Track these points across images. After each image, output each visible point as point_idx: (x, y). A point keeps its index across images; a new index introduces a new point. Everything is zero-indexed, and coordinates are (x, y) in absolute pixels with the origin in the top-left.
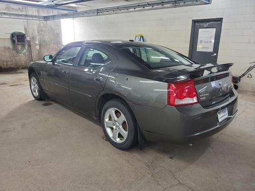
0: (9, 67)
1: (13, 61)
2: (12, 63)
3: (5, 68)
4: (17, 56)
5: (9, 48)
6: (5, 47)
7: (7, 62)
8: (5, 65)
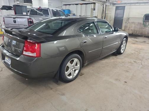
0: (137, 34)
1: (140, 31)
2: (139, 32)
3: (134, 35)
4: (144, 29)
5: (141, 23)
6: (139, 23)
7: (137, 31)
8: (135, 33)
